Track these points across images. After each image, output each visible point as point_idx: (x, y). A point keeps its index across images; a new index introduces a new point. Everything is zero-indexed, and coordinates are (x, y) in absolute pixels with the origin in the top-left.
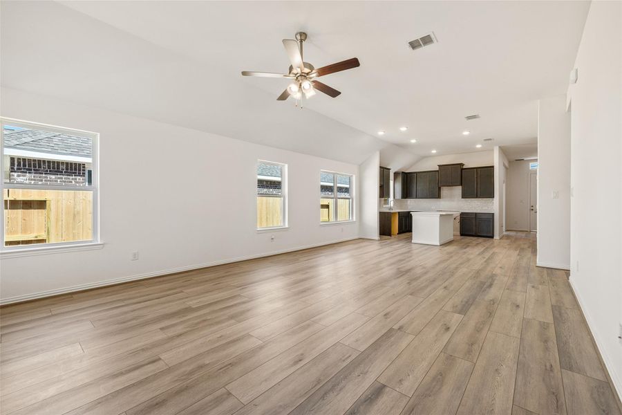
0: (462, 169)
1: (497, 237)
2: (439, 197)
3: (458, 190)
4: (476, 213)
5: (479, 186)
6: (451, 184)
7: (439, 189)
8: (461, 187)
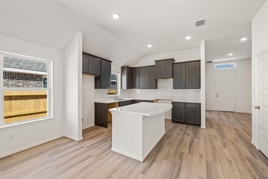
0: (173, 64)
1: (203, 125)
2: (156, 87)
3: (170, 82)
4: (185, 103)
5: (187, 78)
7: (156, 81)
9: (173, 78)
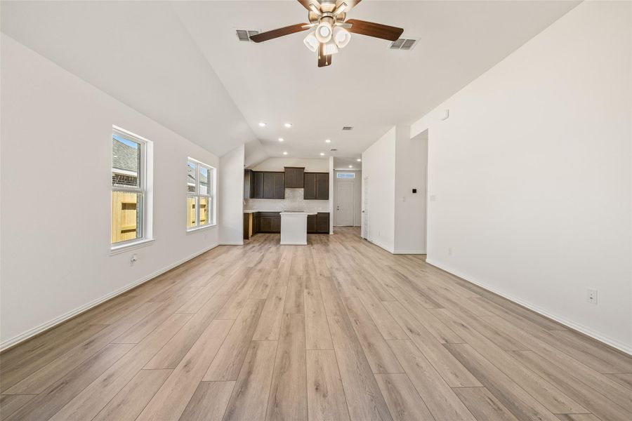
0: (304, 173)
1: (331, 233)
2: (283, 197)
3: (301, 191)
6: (294, 186)
7: (284, 190)
8: (303, 189)
9: (304, 187)
